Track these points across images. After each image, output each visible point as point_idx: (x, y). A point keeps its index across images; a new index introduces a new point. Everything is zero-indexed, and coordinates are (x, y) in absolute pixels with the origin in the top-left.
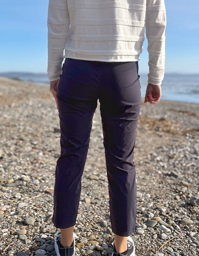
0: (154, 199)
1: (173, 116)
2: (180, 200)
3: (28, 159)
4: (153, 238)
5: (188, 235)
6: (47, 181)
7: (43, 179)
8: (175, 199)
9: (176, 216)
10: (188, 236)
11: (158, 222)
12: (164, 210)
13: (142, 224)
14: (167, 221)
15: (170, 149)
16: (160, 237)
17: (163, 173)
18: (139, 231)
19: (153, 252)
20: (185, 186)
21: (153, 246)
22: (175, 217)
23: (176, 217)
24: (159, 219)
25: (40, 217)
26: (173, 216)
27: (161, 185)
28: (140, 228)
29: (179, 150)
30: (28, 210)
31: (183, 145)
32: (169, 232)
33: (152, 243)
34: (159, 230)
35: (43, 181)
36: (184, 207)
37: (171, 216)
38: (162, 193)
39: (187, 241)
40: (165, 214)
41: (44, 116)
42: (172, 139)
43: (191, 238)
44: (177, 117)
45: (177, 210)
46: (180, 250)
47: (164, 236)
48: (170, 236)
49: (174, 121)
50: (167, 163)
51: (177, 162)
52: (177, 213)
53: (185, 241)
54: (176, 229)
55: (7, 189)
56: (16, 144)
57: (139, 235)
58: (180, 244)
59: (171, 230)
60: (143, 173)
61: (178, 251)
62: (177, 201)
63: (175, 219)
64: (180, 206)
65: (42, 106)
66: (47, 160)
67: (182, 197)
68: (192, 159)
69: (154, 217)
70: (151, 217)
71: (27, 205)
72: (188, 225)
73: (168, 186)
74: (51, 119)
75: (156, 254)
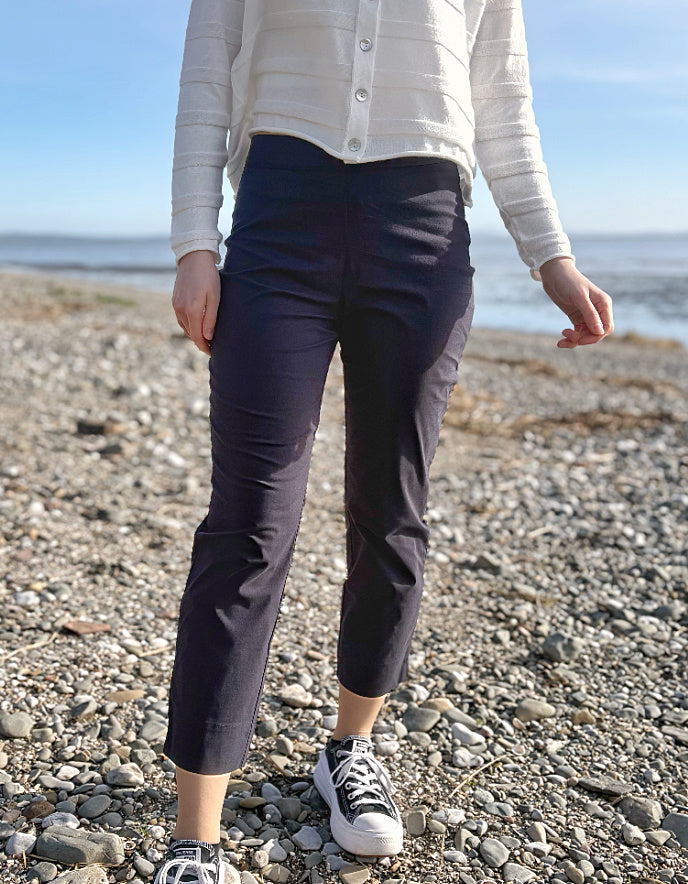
0: (425, 644)
1: (479, 374)
2: (512, 643)
4: (427, 764)
5: (540, 751)
6: (64, 597)
7: (52, 591)
8: (496, 640)
9: (499, 693)
10: (539, 755)
11: (442, 715)
12: (461, 675)
13: (392, 722)
14: (473, 711)
15: (471, 484)
16: (449, 759)
17: (452, 561)
18: (384, 745)
19: (429, 805)
20: (526, 598)
21: (428, 787)
22: (496, 696)
23: (499, 698)
24: (446, 703)
25: (51, 711)
26: (492, 694)
27: (446, 599)
28: (386, 736)
29: (503, 486)
30: (8, 690)
31: (516, 469)
32: (479, 744)
33: (425, 779)
34: (447, 738)
35: (51, 597)
36: (525, 664)
37: (484, 694)
38: (451, 623)
39: (536, 768)
40: (463, 688)
41: (37, 381)
42: (478, 451)
43: (551, 760)
44: (490, 381)
45: (503, 674)
46: (516, 796)
47: (464, 755)
48: (484, 755)
49: (483, 394)
50: (464, 528)
51: (496, 524)
52: (502, 684)
53: (529, 769)
54: (503, 734)
57: (383, 756)
58: (515, 779)
59: (487, 738)
61: (510, 800)
62: (502, 648)
63: (498, 704)
64: (513, 664)
65: (28, 346)
66: (60, 528)
67: (516, 634)
68: (544, 513)
69: (430, 697)
70: (418, 700)
71: (2, 673)
72: (538, 721)
73: (472, 600)
74: (61, 389)
75: (441, 813)
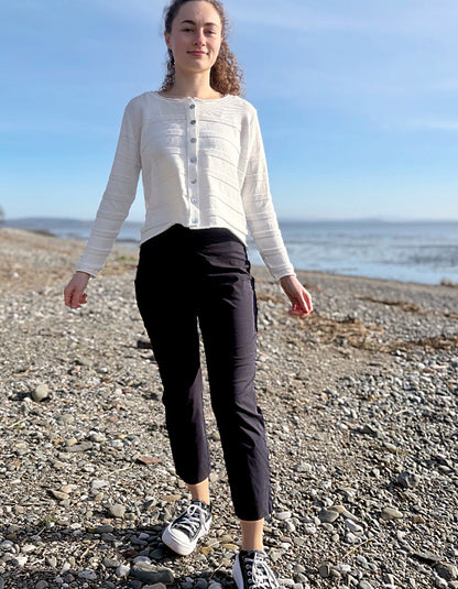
2: (381, 476)
3: (96, 401)
4: (331, 540)
5: (393, 537)
6: (136, 443)
7: (130, 440)
8: (372, 474)
9: (372, 504)
10: (392, 539)
11: (340, 515)
12: (352, 493)
14: (358, 513)
16: (343, 538)
19: (332, 562)
20: (391, 451)
21: (331, 553)
22: (370, 505)
23: (372, 507)
24: (342, 508)
25: (133, 504)
26: (368, 504)
27: (345, 450)
30: (111, 492)
31: (390, 373)
32: (360, 531)
33: (330, 548)
34: (342, 527)
35: (130, 443)
36: (387, 489)
37: (364, 504)
38: (348, 464)
39: (391, 546)
40: (353, 501)
42: (368, 361)
43: (399, 541)
45: (375, 493)
46: (379, 560)
47: (351, 536)
48: (362, 537)
50: (357, 409)
52: (374, 499)
53: (387, 546)
54: (373, 526)
55: (68, 456)
56: (69, 373)
58: (379, 551)
59: (364, 527)
60: (313, 428)
61: (375, 562)
62: (375, 479)
63: (371, 510)
64: (381, 488)
66: (132, 403)
67: (383, 471)
68: (404, 400)
69: (334, 505)
70: (327, 506)
71: (107, 483)
72: (393, 520)
73: (360, 452)
75: (338, 567)
